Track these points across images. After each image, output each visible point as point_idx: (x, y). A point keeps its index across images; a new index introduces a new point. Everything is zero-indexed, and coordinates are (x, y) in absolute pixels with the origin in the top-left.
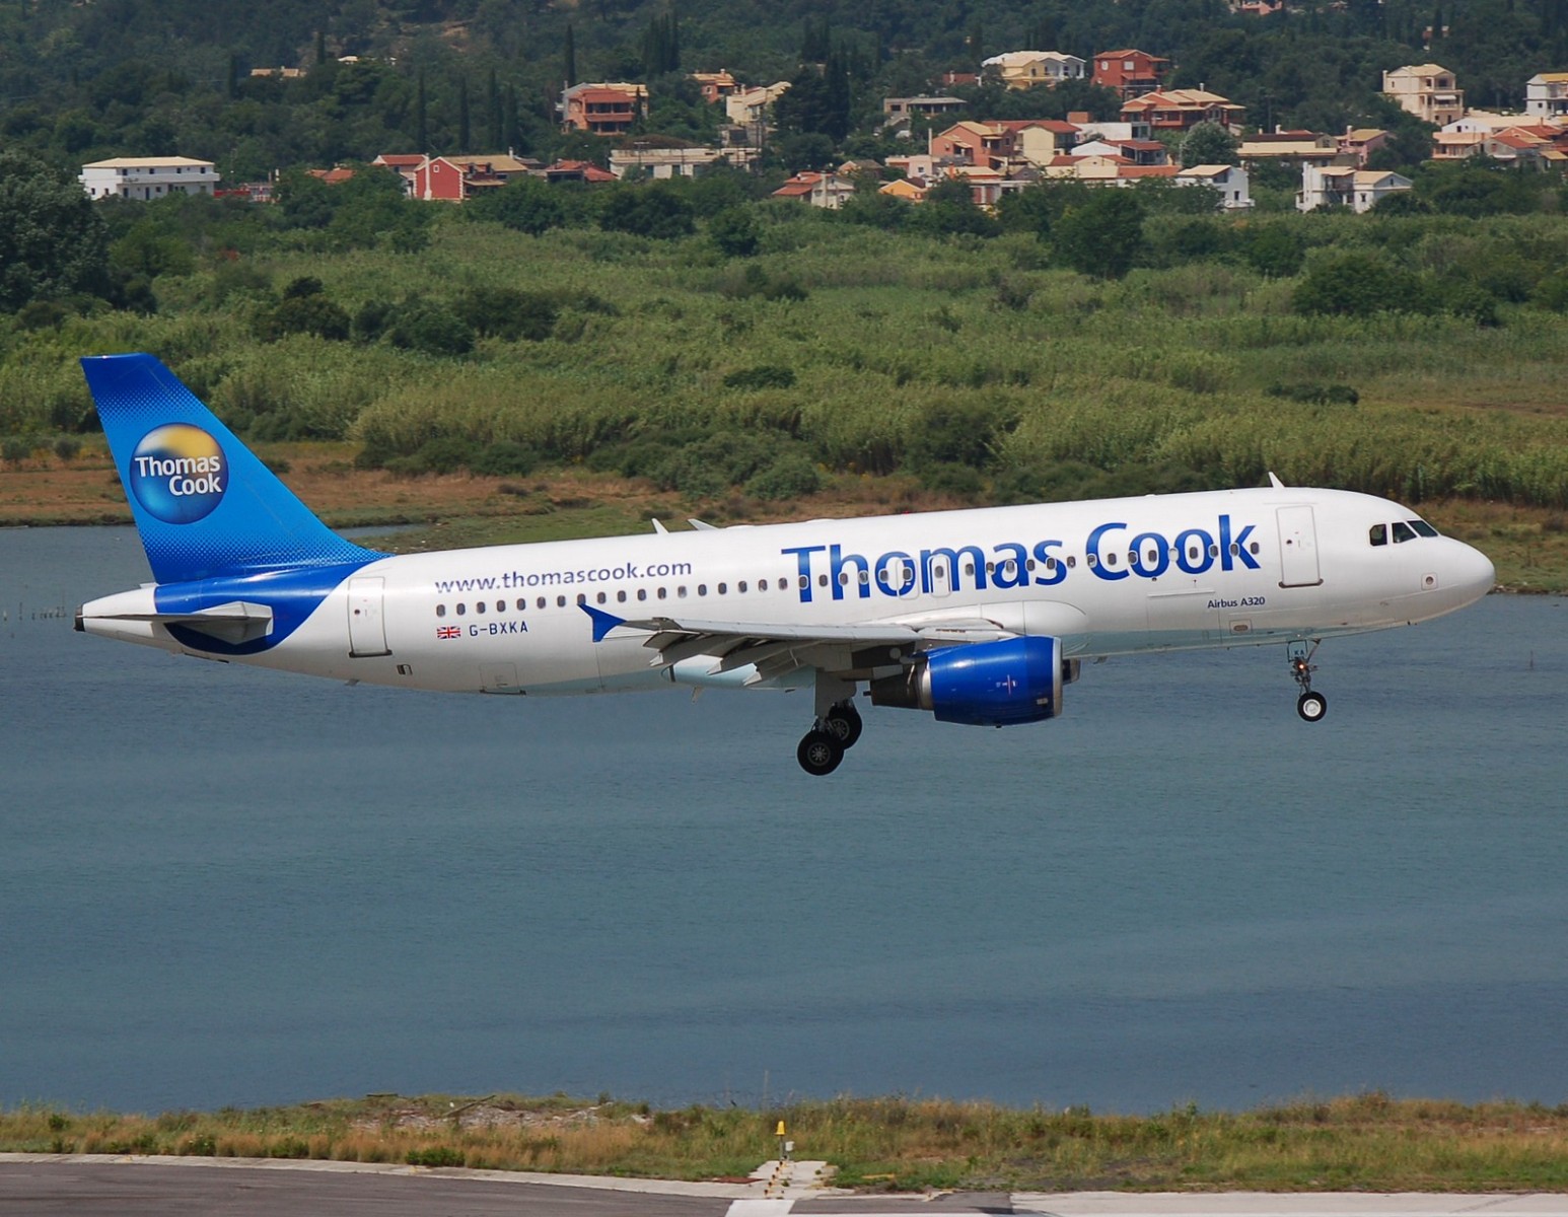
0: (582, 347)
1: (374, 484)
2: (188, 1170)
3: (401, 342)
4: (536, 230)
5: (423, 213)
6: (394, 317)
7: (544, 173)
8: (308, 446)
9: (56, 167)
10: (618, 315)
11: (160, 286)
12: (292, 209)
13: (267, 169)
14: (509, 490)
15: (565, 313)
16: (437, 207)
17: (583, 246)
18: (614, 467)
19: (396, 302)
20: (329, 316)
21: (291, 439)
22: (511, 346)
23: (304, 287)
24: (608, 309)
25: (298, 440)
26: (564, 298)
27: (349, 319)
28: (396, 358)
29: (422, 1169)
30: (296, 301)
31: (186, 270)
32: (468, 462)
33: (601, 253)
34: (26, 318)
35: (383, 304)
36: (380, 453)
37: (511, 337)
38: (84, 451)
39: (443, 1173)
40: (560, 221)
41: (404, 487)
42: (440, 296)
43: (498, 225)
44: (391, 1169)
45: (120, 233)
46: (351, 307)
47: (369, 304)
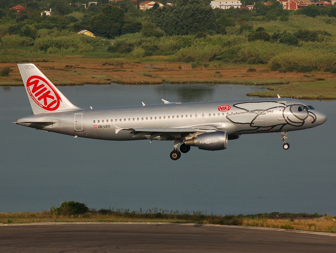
0: (323, 43)
1: (275, 74)
2: (231, 228)
3: (281, 41)
4: (314, 16)
5: (287, 13)
6: (280, 36)
7: (316, 3)
8: (260, 65)
9: (205, 1)
10: (332, 36)
11: (228, 29)
12: (258, 11)
13: (252, 2)
14: (306, 76)
15: (320, 35)
16: (291, 11)
17: (324, 21)
18: (330, 71)
19: (281, 33)
20: (266, 36)
21: (256, 64)
22: (307, 43)
23: (260, 29)
24: (329, 35)
25: (258, 64)
26: (319, 32)
27: (270, 37)
28: (281, 45)
29: (284, 230)
30: (258, 32)
31: (234, 25)
32: (297, 69)
33: (328, 22)
34: (197, 35)
35: (278, 33)
36: (276, 67)
37: (306, 41)
38: (210, 66)
39: (289, 231)
40: (319, 14)
41: (282, 75)
42: (291, 31)
43: (305, 15)
44: (277, 229)
45: (219, 17)
46: (271, 34)
47: (275, 33)
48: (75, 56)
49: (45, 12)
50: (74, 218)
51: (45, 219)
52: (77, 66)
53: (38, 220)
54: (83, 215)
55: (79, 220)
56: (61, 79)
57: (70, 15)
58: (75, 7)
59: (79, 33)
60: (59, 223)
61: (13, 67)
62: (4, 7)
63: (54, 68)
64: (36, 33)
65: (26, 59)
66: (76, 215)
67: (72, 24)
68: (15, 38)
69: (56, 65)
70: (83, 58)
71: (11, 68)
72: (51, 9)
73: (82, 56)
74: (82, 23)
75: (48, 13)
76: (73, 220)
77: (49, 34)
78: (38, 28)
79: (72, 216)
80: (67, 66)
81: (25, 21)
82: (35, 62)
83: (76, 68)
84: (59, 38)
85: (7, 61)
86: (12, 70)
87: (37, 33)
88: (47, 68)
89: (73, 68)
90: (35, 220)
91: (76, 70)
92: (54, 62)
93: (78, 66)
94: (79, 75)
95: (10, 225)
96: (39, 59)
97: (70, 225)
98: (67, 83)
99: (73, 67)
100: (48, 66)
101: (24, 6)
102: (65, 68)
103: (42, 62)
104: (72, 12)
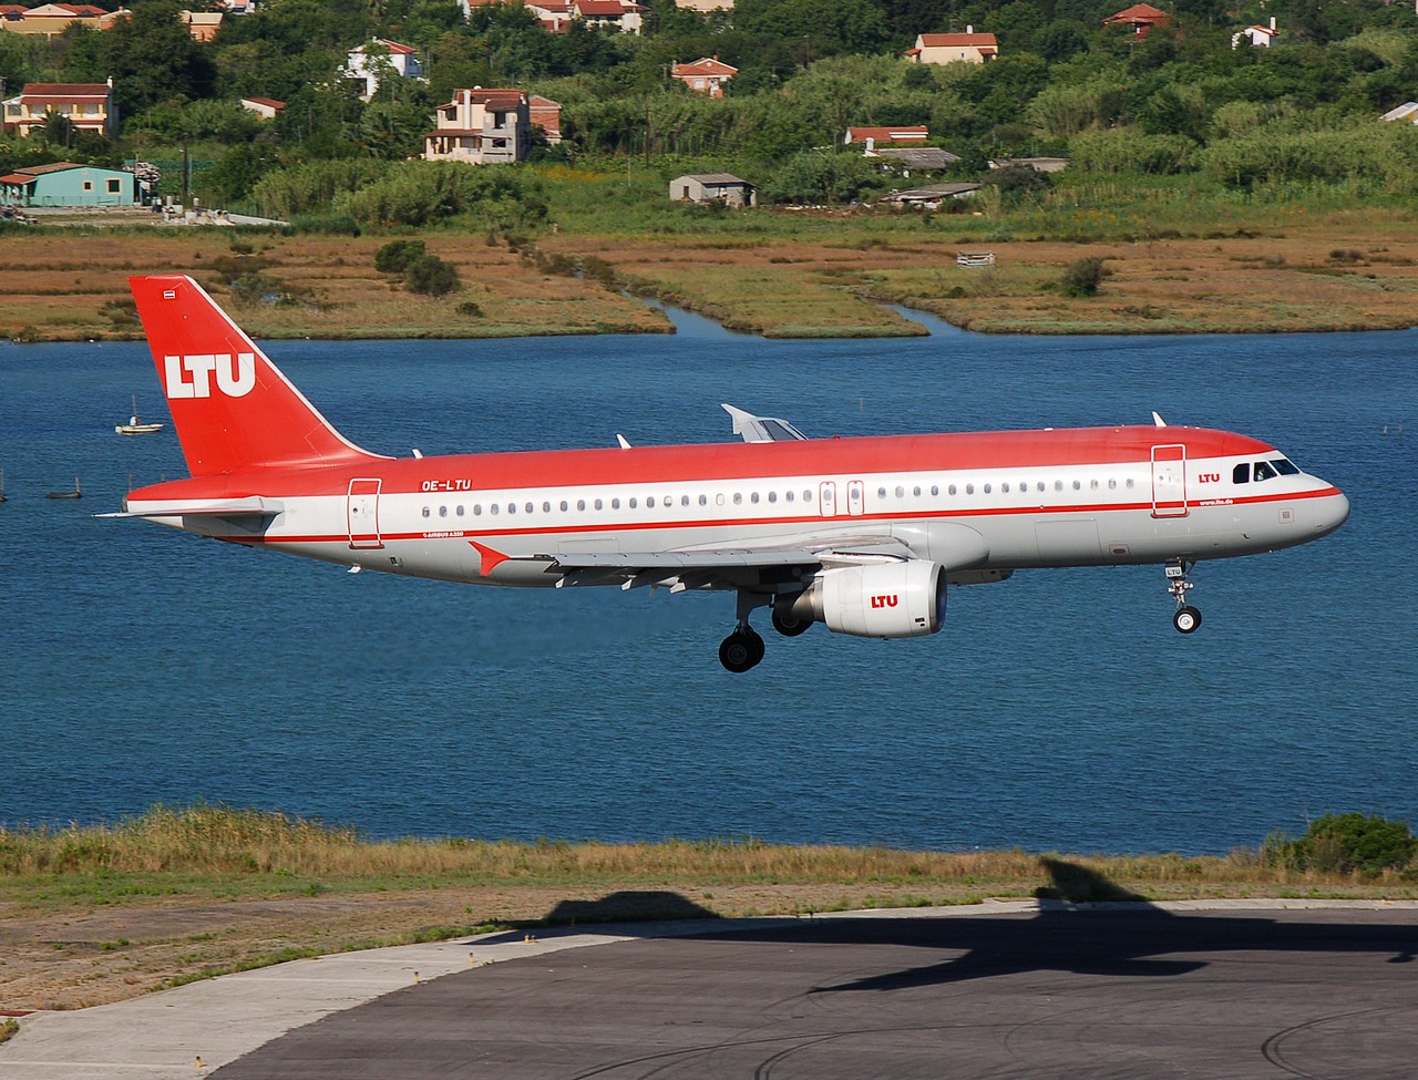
48: (1370, 211)
49: (1248, 32)
50: (1361, 882)
51: (1244, 887)
52: (1377, 255)
53: (1214, 887)
54: (1402, 874)
55: (1382, 890)
56: (1310, 307)
57: (1352, 42)
58: (1375, 9)
59: (1391, 116)
60: (1300, 904)
61: (1114, 258)
62: (1083, 15)
63: (1281, 262)
64: (1210, 119)
65: (1168, 227)
66: (1372, 870)
67: (1361, 80)
68: (1123, 139)
69: (1291, 249)
70: (1405, 219)
71: (1106, 264)
72: (1273, 19)
73: (1399, 212)
74: (1402, 78)
75: (1261, 37)
76: (1357, 890)
77: (1262, 122)
78: (1217, 96)
79: (1356, 874)
80: (1337, 254)
81: (1168, 70)
82: (1204, 239)
83: (1373, 260)
84: (1305, 139)
85: (1089, 234)
86: (1109, 273)
87: (1217, 122)
88: (1254, 264)
89: (1360, 262)
90: (1203, 887)
91: (1376, 268)
92: (1282, 237)
93: (1384, 254)
94: (1387, 290)
95: (1101, 905)
96: (1220, 225)
97: (1345, 913)
98: (1337, 323)
99: (1362, 259)
100: (1258, 255)
101: (1162, 8)
102: (1326, 261)
103: (1233, 237)
104: (1359, 31)
